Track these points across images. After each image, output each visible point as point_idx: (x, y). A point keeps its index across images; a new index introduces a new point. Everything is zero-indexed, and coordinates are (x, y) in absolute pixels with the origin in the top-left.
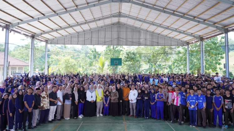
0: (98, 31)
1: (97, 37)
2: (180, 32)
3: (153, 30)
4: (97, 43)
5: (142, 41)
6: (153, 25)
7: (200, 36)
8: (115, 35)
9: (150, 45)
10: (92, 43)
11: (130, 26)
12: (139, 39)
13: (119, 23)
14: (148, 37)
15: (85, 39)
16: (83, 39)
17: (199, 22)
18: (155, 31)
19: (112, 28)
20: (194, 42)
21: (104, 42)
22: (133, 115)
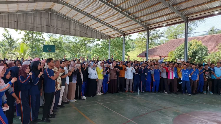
0: (26, 15)
1: (24, 21)
2: (110, 27)
3: (83, 23)
4: (24, 28)
5: (72, 31)
6: (89, 16)
7: (123, 32)
8: (45, 22)
9: (79, 36)
10: (18, 27)
11: (62, 15)
12: (70, 29)
13: (50, 10)
14: (78, 28)
15: (9, 21)
16: (7, 21)
17: (132, 19)
18: (85, 24)
19: (41, 14)
20: (116, 36)
21: (32, 28)
22: (129, 91)
